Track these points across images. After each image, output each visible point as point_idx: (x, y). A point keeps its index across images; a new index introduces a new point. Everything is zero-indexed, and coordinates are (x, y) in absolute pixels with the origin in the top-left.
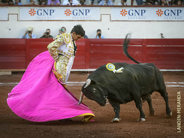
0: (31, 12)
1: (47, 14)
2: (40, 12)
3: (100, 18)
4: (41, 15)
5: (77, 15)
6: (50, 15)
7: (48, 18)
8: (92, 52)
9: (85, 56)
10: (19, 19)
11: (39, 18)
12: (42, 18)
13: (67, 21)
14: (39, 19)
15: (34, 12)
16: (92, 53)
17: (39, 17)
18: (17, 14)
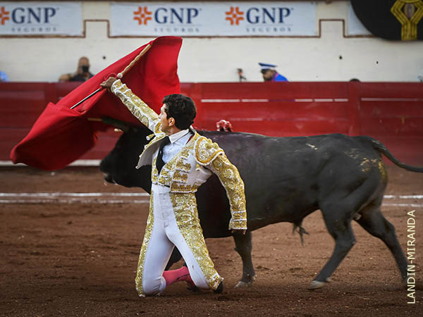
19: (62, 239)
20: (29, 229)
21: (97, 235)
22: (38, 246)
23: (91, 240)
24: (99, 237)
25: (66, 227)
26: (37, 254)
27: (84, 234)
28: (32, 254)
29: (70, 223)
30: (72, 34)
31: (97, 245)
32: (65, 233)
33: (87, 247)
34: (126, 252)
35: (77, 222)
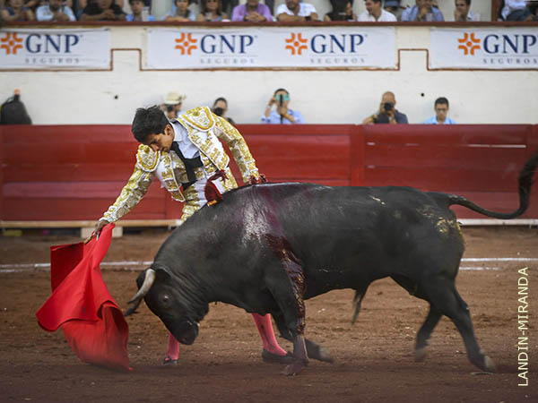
0: (181, 44)
1: (232, 49)
2: (209, 42)
3: (396, 61)
4: (213, 51)
5: (324, 51)
6: (242, 51)
7: (235, 61)
8: (371, 167)
9: (350, 179)
10: (146, 65)
11: (205, 60)
12: (217, 62)
13: (292, 69)
14: (206, 65)
15: (191, 44)
16: (372, 170)
17: (206, 57)
18: (139, 50)
19: (371, 313)
20: (331, 301)
21: (412, 308)
22: (341, 322)
23: (406, 314)
24: (415, 311)
25: (375, 299)
26: (341, 330)
27: (397, 306)
28: (334, 330)
29: (381, 293)
30: (383, 67)
31: (413, 320)
32: (375, 305)
33: (400, 322)
34: (447, 328)
35: (389, 292)
